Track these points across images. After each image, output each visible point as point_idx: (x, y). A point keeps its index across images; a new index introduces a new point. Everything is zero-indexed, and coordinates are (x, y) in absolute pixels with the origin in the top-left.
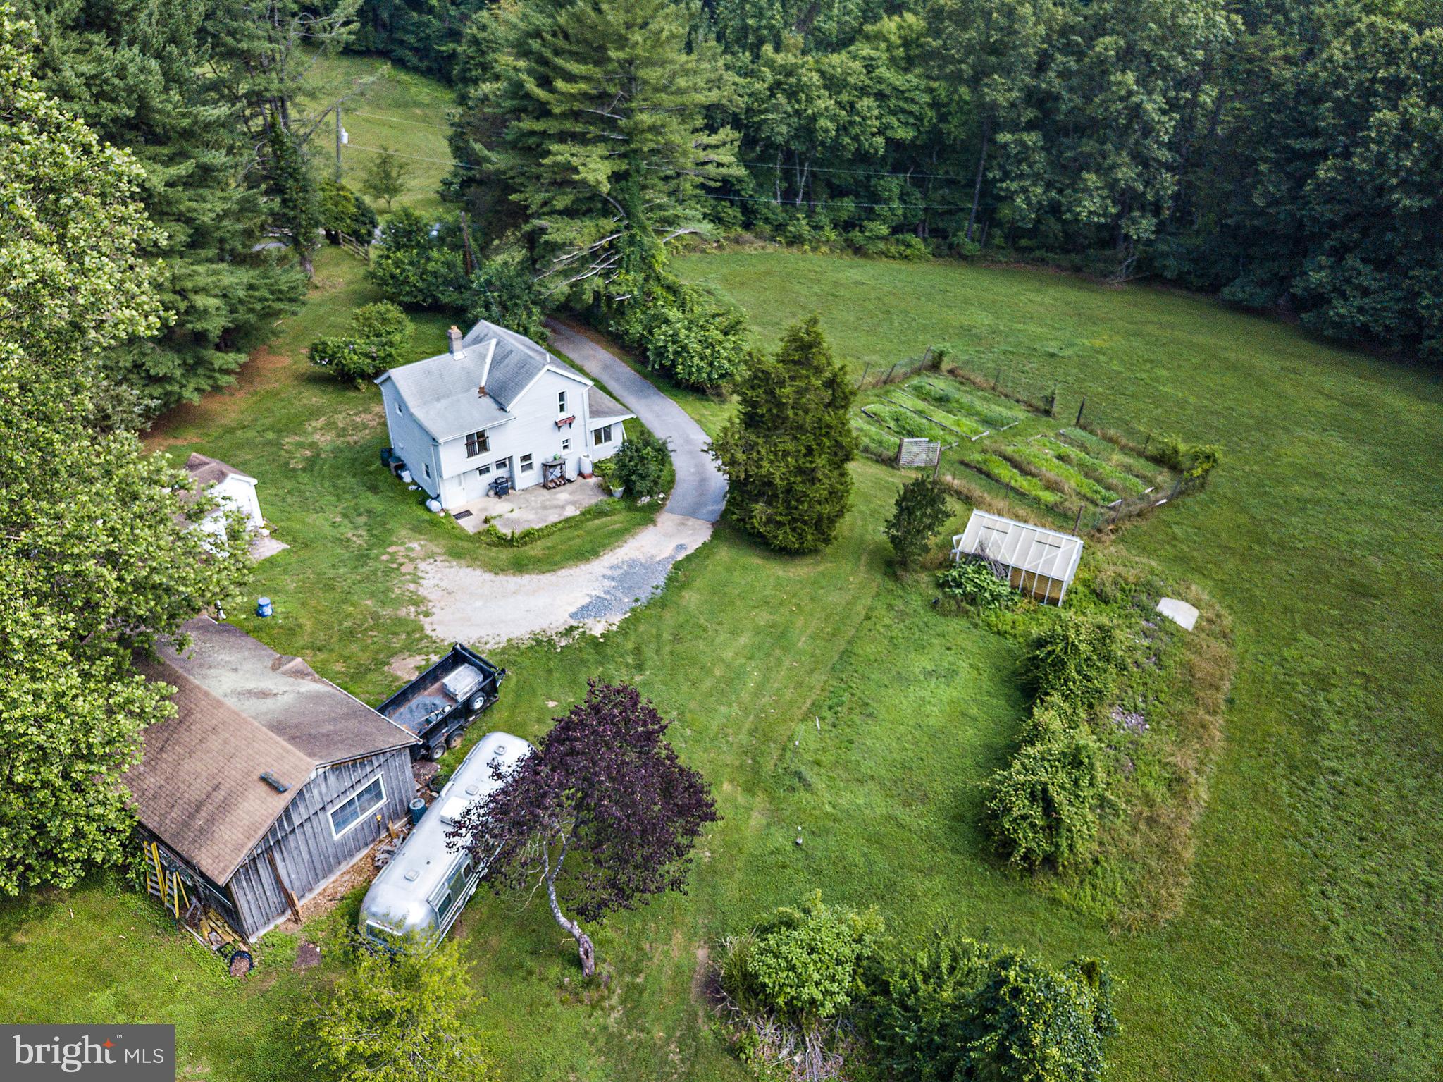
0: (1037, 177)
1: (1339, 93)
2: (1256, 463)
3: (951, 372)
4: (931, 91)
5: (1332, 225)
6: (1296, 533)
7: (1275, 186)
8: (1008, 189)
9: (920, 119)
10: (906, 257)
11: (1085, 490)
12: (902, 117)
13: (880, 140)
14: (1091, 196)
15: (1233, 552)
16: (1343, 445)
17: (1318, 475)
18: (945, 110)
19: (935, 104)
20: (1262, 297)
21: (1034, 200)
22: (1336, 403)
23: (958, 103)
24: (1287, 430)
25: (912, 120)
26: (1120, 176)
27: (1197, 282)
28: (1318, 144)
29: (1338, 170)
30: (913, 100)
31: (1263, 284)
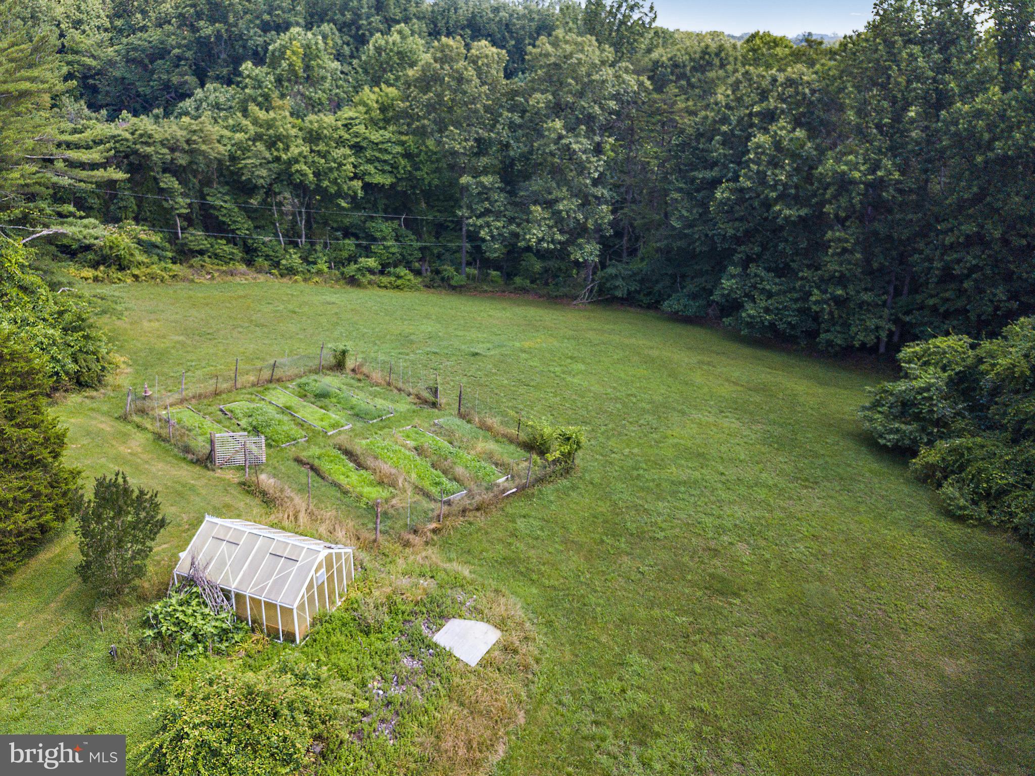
0: (498, 215)
1: (724, 128)
2: (639, 445)
3: (353, 370)
4: (402, 143)
5: (738, 241)
6: (659, 520)
7: (688, 211)
8: (474, 225)
9: (395, 166)
10: (398, 287)
11: (427, 484)
12: (377, 164)
13: (357, 184)
14: (540, 226)
15: (579, 546)
16: (736, 425)
17: (700, 455)
18: (417, 159)
19: (408, 155)
20: (693, 307)
21: (495, 232)
22: (739, 388)
23: (426, 153)
24: (683, 413)
25: (387, 168)
26: (561, 208)
27: (646, 300)
28: (714, 173)
29: (732, 191)
30: (386, 150)
31: (694, 296)
